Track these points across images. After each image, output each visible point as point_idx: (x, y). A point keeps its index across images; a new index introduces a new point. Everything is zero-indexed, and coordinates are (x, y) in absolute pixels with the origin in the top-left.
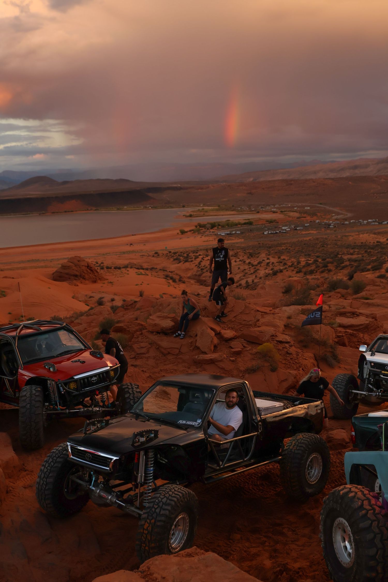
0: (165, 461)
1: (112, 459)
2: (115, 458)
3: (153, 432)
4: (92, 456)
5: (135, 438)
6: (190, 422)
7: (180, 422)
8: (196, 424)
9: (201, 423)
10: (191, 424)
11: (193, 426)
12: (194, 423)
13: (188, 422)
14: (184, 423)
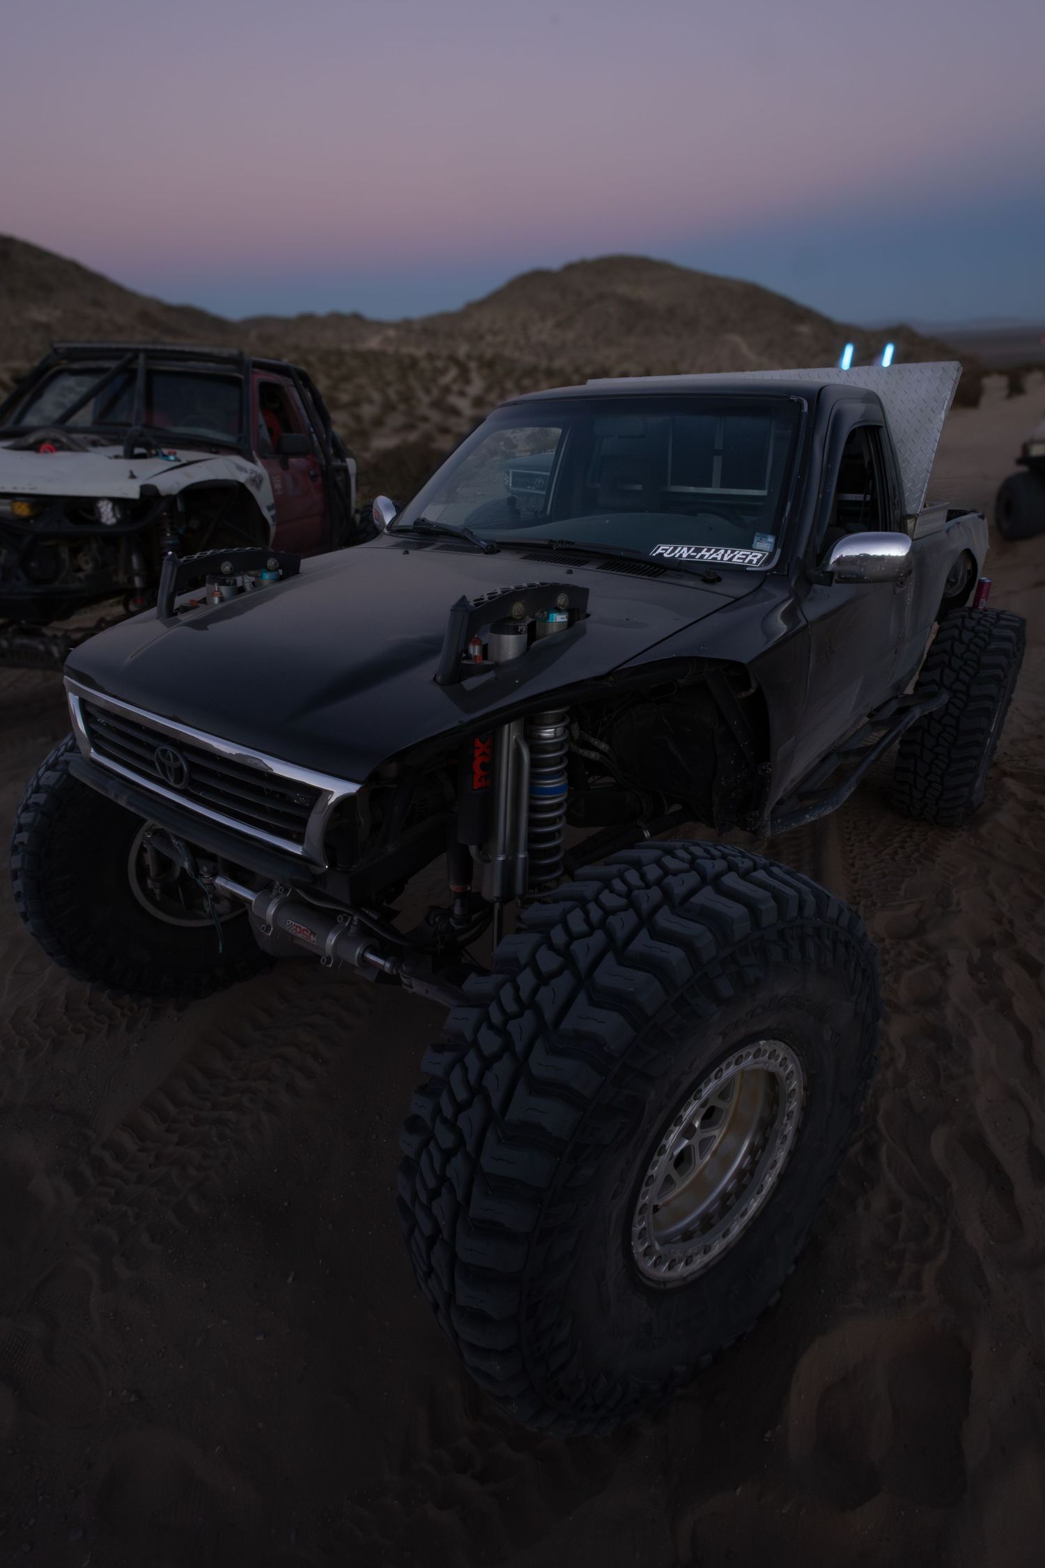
0: (595, 749)
1: (317, 793)
2: (338, 789)
3: (562, 600)
4: (190, 764)
5: (470, 638)
6: (717, 551)
7: (659, 551)
8: (750, 557)
9: (779, 551)
10: (726, 558)
11: (740, 571)
12: (738, 556)
13: (703, 552)
14: (685, 556)
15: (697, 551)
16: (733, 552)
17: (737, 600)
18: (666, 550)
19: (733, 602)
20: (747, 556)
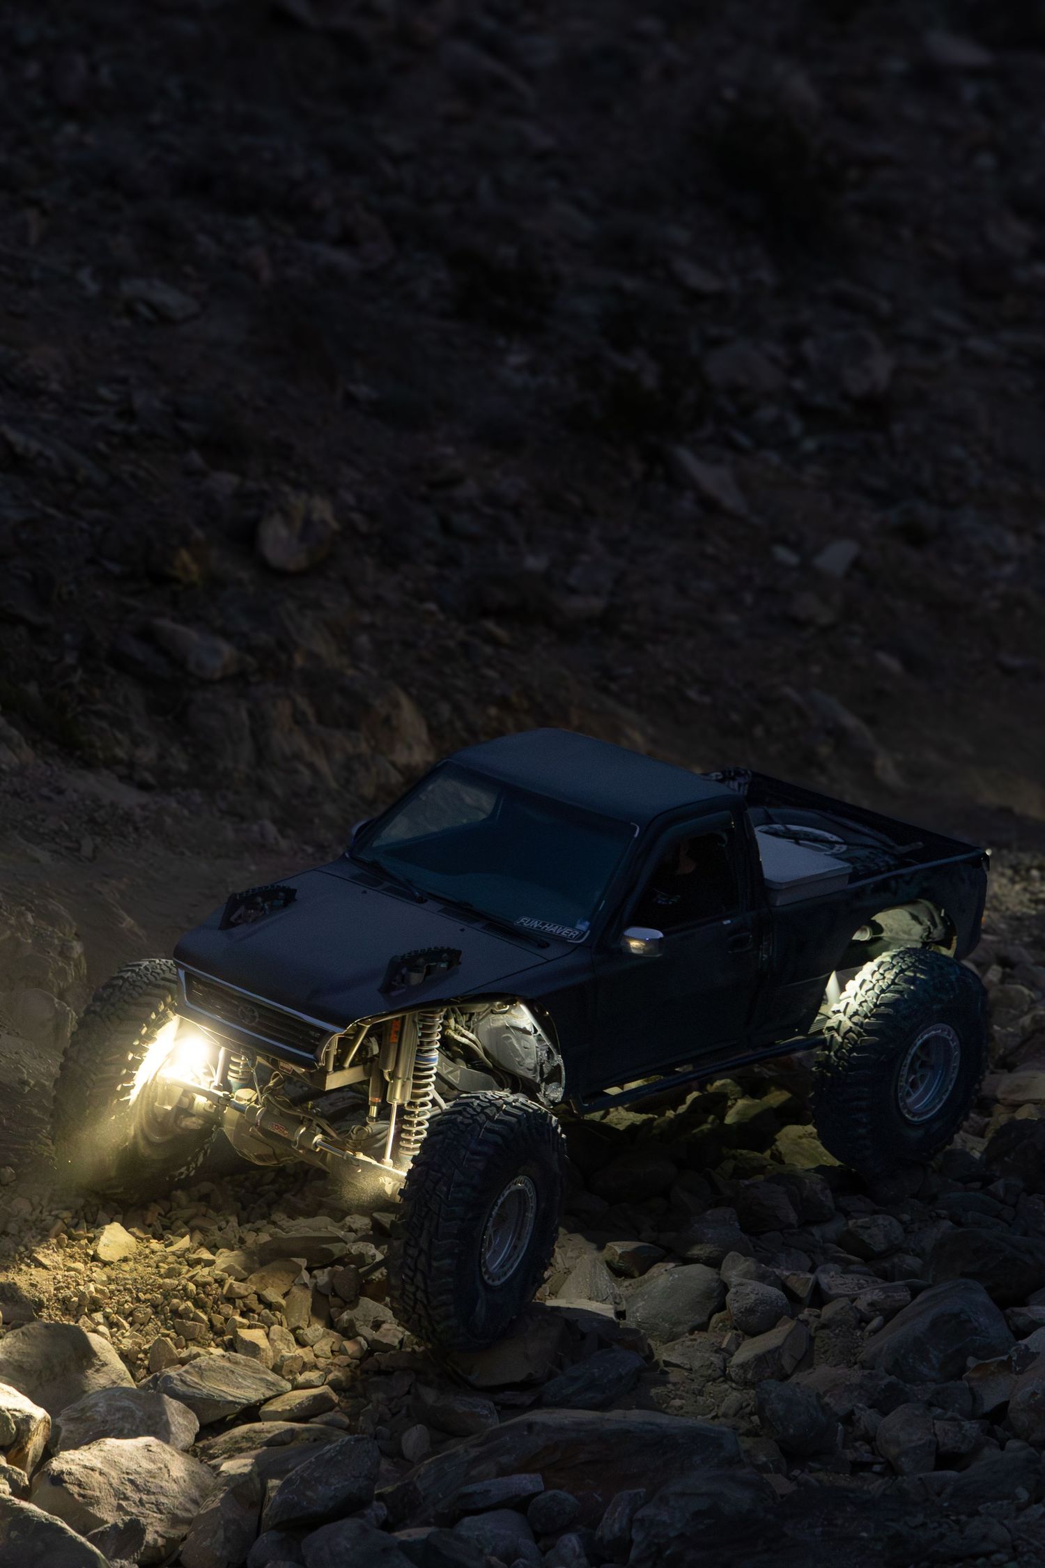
0: (467, 1038)
3: (445, 955)
5: (396, 974)
6: (555, 926)
7: (522, 921)
8: (572, 934)
9: (589, 932)
10: (558, 932)
11: (561, 940)
12: (565, 932)
13: (546, 926)
14: (535, 926)
15: (544, 924)
16: (563, 928)
17: (549, 961)
18: (526, 921)
19: (546, 963)
20: (570, 932)
